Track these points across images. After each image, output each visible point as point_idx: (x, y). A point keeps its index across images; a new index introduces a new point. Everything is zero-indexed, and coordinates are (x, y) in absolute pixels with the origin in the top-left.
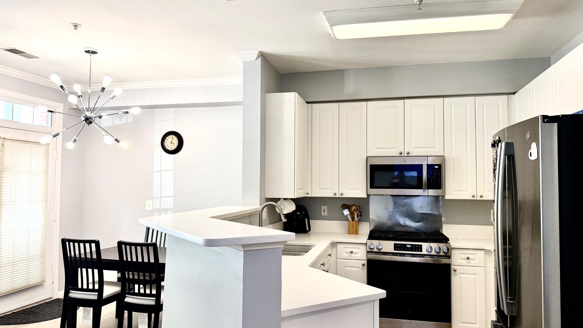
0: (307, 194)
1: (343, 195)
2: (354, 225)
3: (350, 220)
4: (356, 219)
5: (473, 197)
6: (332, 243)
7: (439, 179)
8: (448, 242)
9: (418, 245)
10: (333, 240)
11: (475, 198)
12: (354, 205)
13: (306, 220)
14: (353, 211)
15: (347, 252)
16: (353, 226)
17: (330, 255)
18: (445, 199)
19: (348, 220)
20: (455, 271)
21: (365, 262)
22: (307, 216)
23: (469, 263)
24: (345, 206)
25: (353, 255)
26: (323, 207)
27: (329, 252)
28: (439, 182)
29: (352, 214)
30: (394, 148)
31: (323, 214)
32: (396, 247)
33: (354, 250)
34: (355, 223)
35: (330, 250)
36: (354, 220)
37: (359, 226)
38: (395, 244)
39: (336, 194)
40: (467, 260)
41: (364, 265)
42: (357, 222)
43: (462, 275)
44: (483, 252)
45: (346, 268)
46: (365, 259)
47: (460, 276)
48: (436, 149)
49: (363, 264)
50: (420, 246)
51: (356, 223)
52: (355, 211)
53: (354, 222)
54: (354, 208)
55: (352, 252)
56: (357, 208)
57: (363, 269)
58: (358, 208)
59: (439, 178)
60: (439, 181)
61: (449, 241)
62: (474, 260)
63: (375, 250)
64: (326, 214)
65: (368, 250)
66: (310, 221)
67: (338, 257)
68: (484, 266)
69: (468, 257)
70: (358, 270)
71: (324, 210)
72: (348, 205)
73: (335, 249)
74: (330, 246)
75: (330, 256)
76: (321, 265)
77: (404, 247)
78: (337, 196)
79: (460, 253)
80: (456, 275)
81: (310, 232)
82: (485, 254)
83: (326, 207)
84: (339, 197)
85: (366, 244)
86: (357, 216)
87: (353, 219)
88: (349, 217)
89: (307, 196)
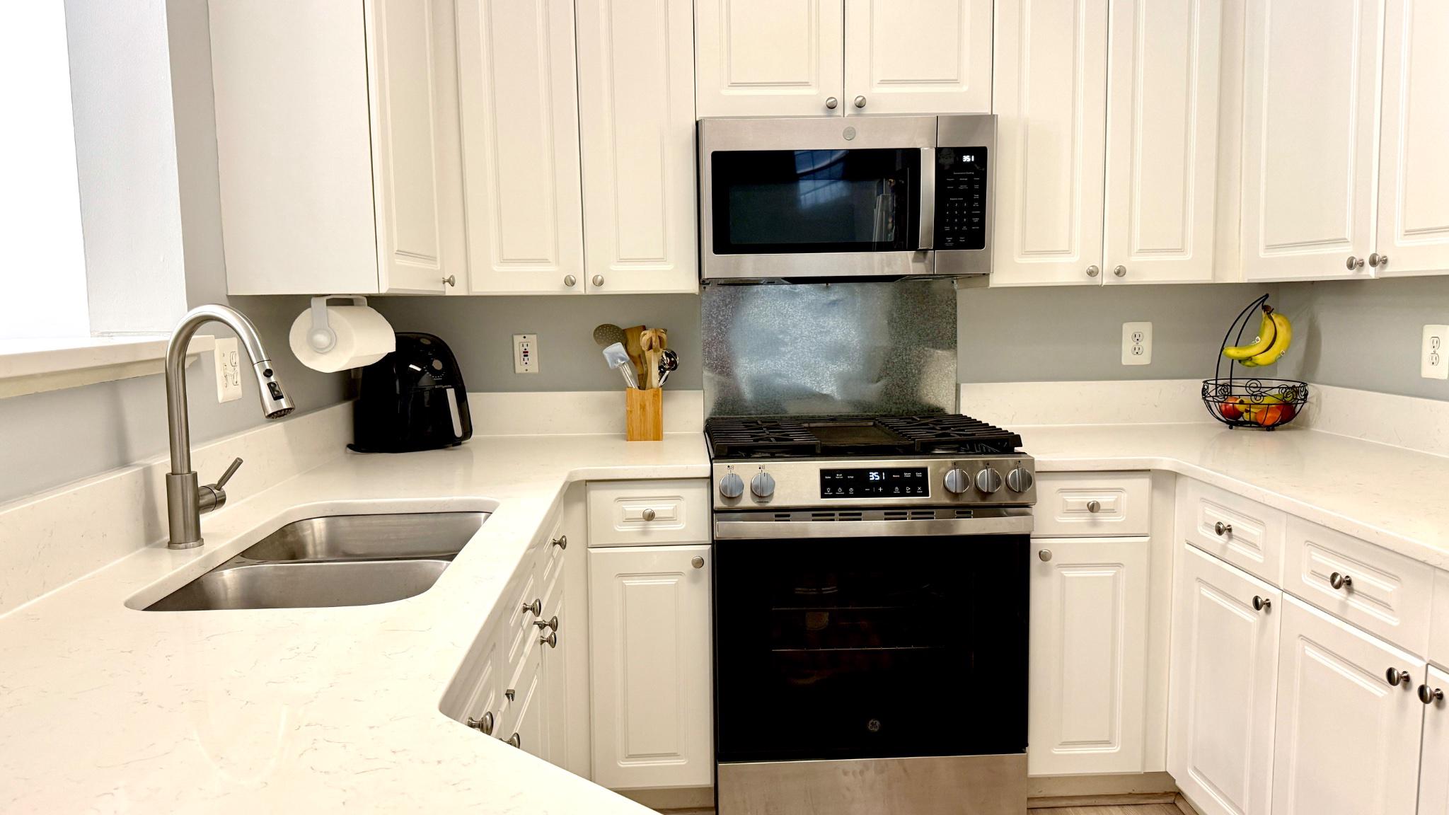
0: (449, 281)
1: (601, 283)
2: (647, 404)
3: (632, 383)
4: (655, 379)
5: (1091, 273)
6: (567, 486)
7: (976, 209)
8: (1017, 449)
9: (913, 470)
10: (571, 475)
11: (1097, 281)
12: (644, 328)
13: (451, 393)
14: (645, 348)
15: (628, 517)
16: (643, 407)
17: (562, 544)
18: (991, 285)
19: (622, 386)
20: (1044, 557)
21: (705, 551)
22: (453, 376)
23: (1094, 524)
24: (609, 333)
25: (653, 526)
26: (518, 339)
27: (555, 529)
28: (976, 220)
29: (637, 360)
30: (806, 84)
31: (520, 368)
32: (830, 483)
33: (659, 508)
34: (651, 397)
35: (561, 517)
36: (648, 385)
37: (664, 407)
38: (824, 473)
39: (573, 283)
40: (1089, 514)
41: (699, 563)
42: (661, 389)
43: (1069, 573)
44: (1144, 483)
45: (629, 582)
46: (707, 539)
47: (1062, 575)
48: (965, 88)
49: (697, 557)
50: (919, 475)
51: (656, 395)
52: (651, 347)
53: (648, 394)
54: (646, 336)
55: (650, 517)
56: (660, 338)
57: (695, 579)
58: (664, 336)
59: (976, 204)
60: (976, 216)
61: (1020, 445)
62: (1112, 511)
63: (747, 501)
64: (532, 366)
65: (718, 504)
66: (471, 397)
67: (593, 542)
68: (1146, 531)
69: (1093, 505)
70: (677, 583)
71: (526, 353)
72: (618, 328)
73: (578, 509)
74: (560, 502)
75: (564, 547)
76: (525, 610)
77: (857, 483)
78: (579, 289)
79: (1062, 490)
80: (1045, 573)
81: (468, 443)
82: (1155, 486)
83: (532, 339)
84: (588, 293)
85: (711, 478)
86: (660, 368)
87: (643, 382)
88: (627, 372)
89: (450, 291)
